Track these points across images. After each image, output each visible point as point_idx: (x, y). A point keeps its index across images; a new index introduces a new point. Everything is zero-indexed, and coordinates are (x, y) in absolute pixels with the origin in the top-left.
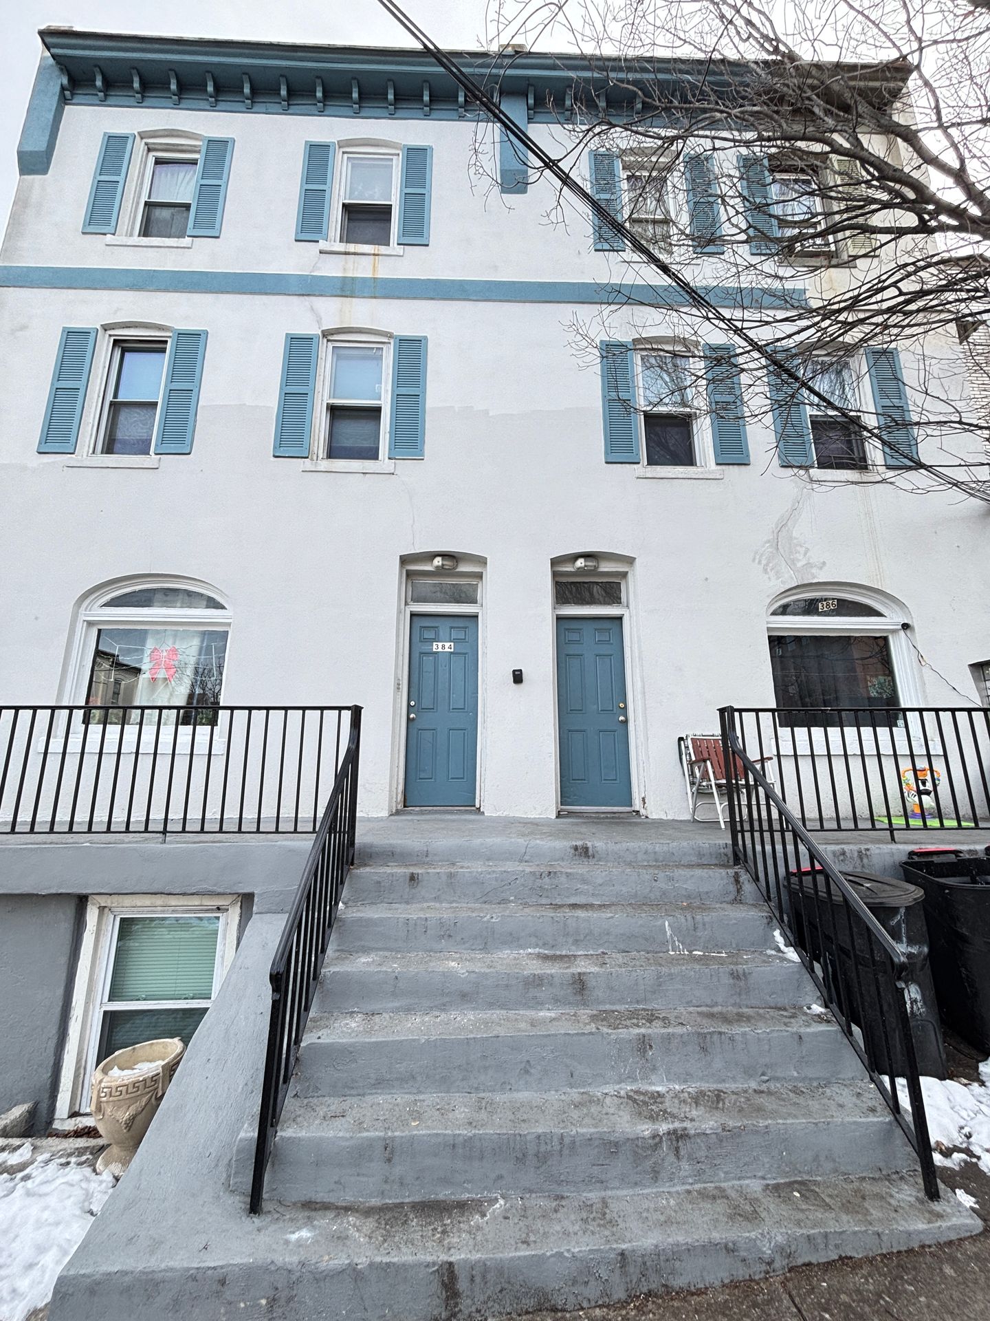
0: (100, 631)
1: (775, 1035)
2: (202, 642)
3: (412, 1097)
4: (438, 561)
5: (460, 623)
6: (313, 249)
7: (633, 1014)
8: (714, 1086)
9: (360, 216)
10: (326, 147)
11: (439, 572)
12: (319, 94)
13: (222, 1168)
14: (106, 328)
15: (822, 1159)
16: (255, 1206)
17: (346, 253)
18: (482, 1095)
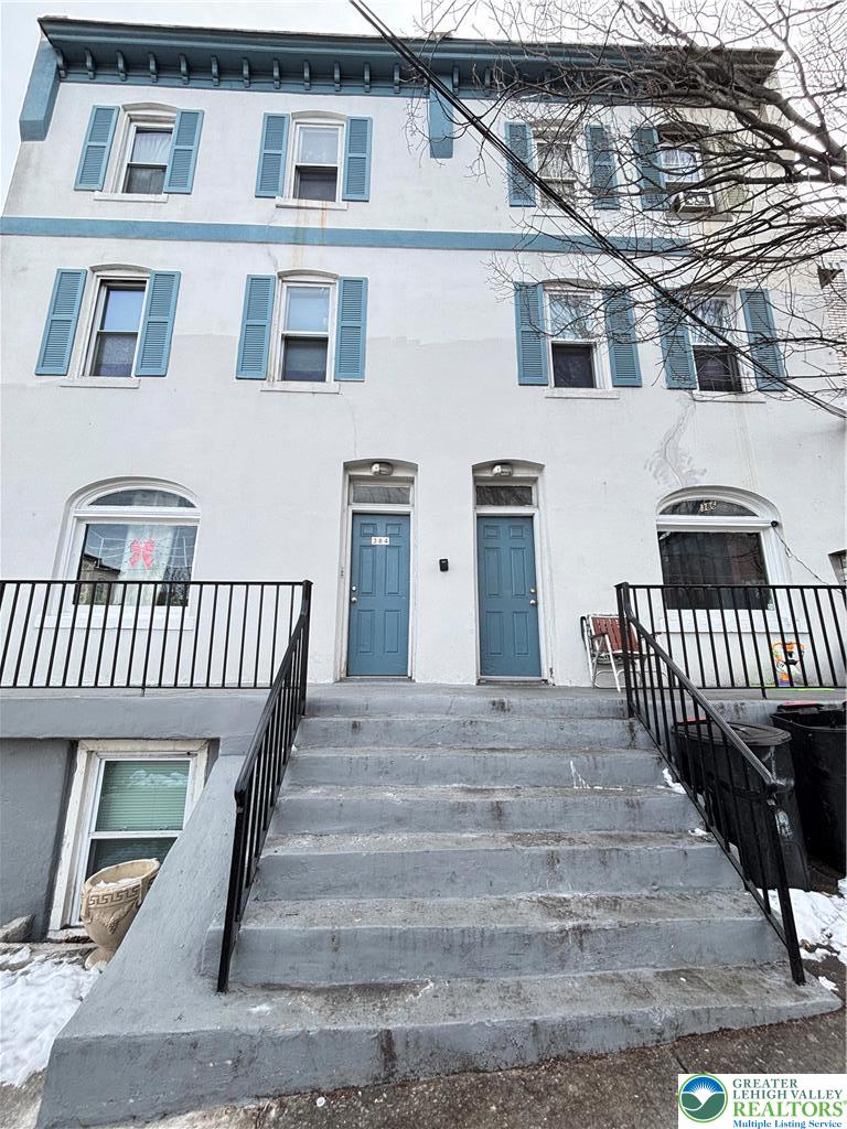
0: (88, 526)
1: (664, 851)
2: (175, 535)
3: (356, 902)
4: (376, 468)
5: (395, 521)
6: (271, 203)
7: (544, 836)
8: (613, 894)
9: (312, 177)
10: (282, 118)
11: (377, 477)
12: (276, 74)
13: (193, 956)
14: (94, 270)
15: (704, 950)
16: (222, 986)
17: (298, 208)
18: (415, 900)
